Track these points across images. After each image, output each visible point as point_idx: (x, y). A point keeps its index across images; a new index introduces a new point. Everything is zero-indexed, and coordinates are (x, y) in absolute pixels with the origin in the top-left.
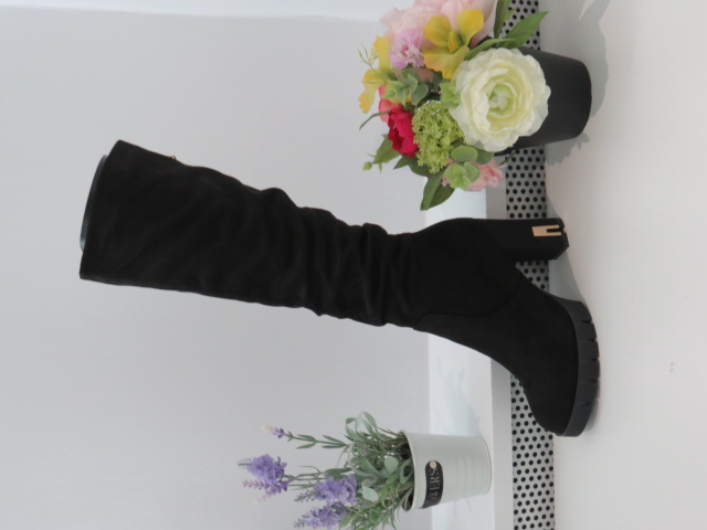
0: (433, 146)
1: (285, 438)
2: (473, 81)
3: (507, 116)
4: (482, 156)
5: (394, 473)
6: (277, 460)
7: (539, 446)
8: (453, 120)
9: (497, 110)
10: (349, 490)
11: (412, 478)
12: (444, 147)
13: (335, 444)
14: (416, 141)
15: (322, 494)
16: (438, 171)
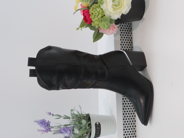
1: (51, 115)
3: (118, 7)
4: (111, 21)
5: (85, 125)
6: (48, 121)
7: (131, 114)
8: (102, 9)
9: (115, 5)
10: (70, 131)
11: (91, 128)
13: (67, 118)
14: (91, 17)
15: (61, 132)
16: (98, 27)
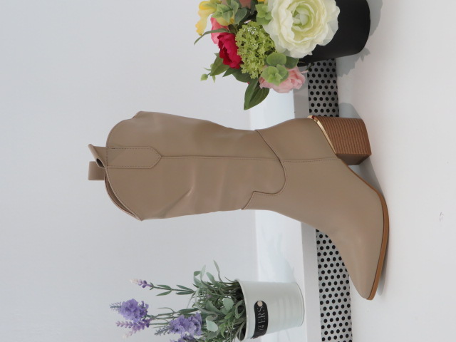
0: (252, 56)
1: (148, 288)
2: (281, 3)
3: (307, 29)
4: (290, 62)
5: (231, 311)
6: (141, 304)
8: (267, 34)
9: (300, 25)
10: (196, 324)
11: (244, 315)
12: (261, 56)
13: (185, 291)
14: (239, 53)
15: (176, 328)
16: (257, 76)
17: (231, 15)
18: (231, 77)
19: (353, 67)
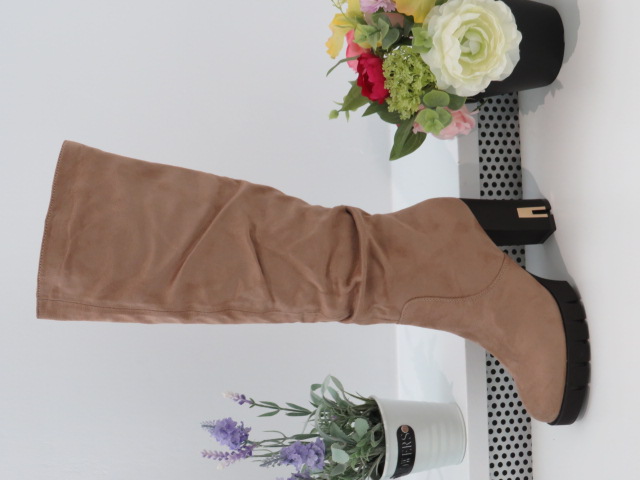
0: (404, 91)
1: (246, 405)
2: (444, 26)
3: (479, 60)
4: (455, 101)
5: (364, 437)
6: (239, 424)
8: (424, 65)
9: (469, 54)
10: (317, 454)
11: (383, 444)
12: (416, 92)
13: (300, 412)
14: (386, 87)
15: (289, 458)
16: (409, 117)
17: (379, 38)
18: (376, 116)
19: (542, 102)
